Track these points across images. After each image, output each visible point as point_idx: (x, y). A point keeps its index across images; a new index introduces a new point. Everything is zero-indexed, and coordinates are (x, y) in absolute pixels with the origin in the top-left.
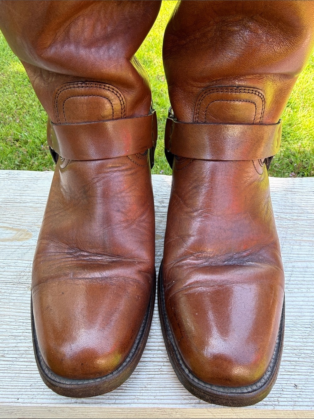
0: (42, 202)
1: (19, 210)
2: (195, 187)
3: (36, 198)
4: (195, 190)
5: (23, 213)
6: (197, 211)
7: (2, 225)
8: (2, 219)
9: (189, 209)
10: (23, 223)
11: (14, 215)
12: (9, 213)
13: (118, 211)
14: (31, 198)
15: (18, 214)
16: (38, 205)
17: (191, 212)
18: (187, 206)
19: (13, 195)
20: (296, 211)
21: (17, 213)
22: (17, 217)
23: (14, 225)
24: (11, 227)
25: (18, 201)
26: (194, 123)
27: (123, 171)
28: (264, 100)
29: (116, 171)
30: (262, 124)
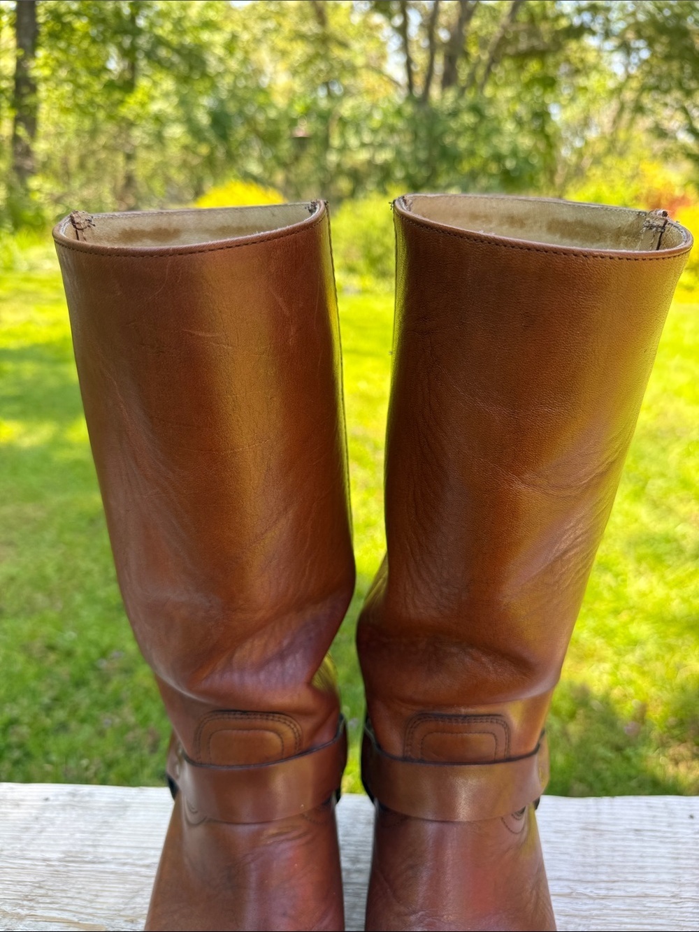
0: (134, 859)
1: (91, 880)
2: (411, 867)
3: (123, 851)
4: (410, 873)
5: (98, 887)
6: (415, 912)
7: (59, 916)
8: (59, 901)
9: (402, 909)
10: (99, 912)
11: (82, 891)
12: (73, 888)
13: (284, 915)
14: (114, 850)
15: (91, 890)
16: (126, 869)
17: (406, 915)
18: (399, 902)
19: (79, 843)
20: (604, 878)
21: (87, 888)
22: (88, 897)
23: (82, 916)
24: (76, 920)
25: (90, 857)
26: (405, 759)
27: (293, 839)
28: (507, 726)
29: (283, 841)
30: (509, 759)
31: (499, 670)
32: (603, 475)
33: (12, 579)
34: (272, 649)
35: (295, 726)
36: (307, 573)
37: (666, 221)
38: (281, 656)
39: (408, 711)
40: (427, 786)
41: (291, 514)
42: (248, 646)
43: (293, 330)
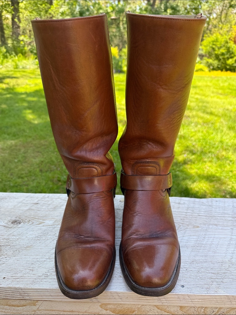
6: (135, 213)
18: (131, 211)
26: (132, 175)
27: (101, 198)
28: (159, 165)
29: (98, 198)
30: (160, 175)
31: (157, 147)
32: (186, 84)
33: (42, 162)
34: (94, 146)
35: (101, 167)
36: (103, 123)
37: (201, 16)
38: (97, 148)
39: (132, 162)
40: (138, 181)
41: (98, 104)
42: (87, 144)
43: (97, 46)
